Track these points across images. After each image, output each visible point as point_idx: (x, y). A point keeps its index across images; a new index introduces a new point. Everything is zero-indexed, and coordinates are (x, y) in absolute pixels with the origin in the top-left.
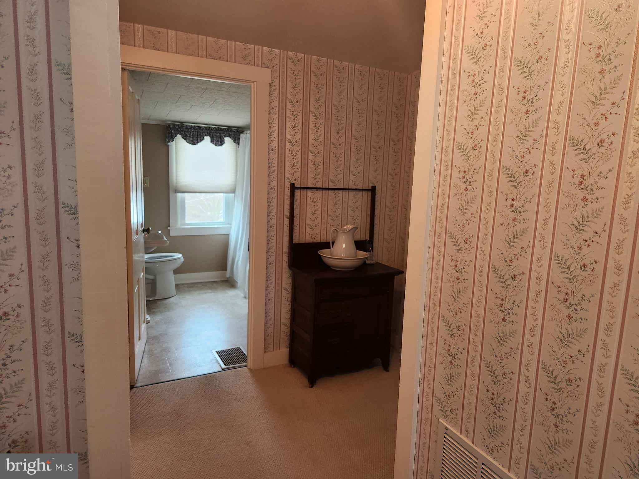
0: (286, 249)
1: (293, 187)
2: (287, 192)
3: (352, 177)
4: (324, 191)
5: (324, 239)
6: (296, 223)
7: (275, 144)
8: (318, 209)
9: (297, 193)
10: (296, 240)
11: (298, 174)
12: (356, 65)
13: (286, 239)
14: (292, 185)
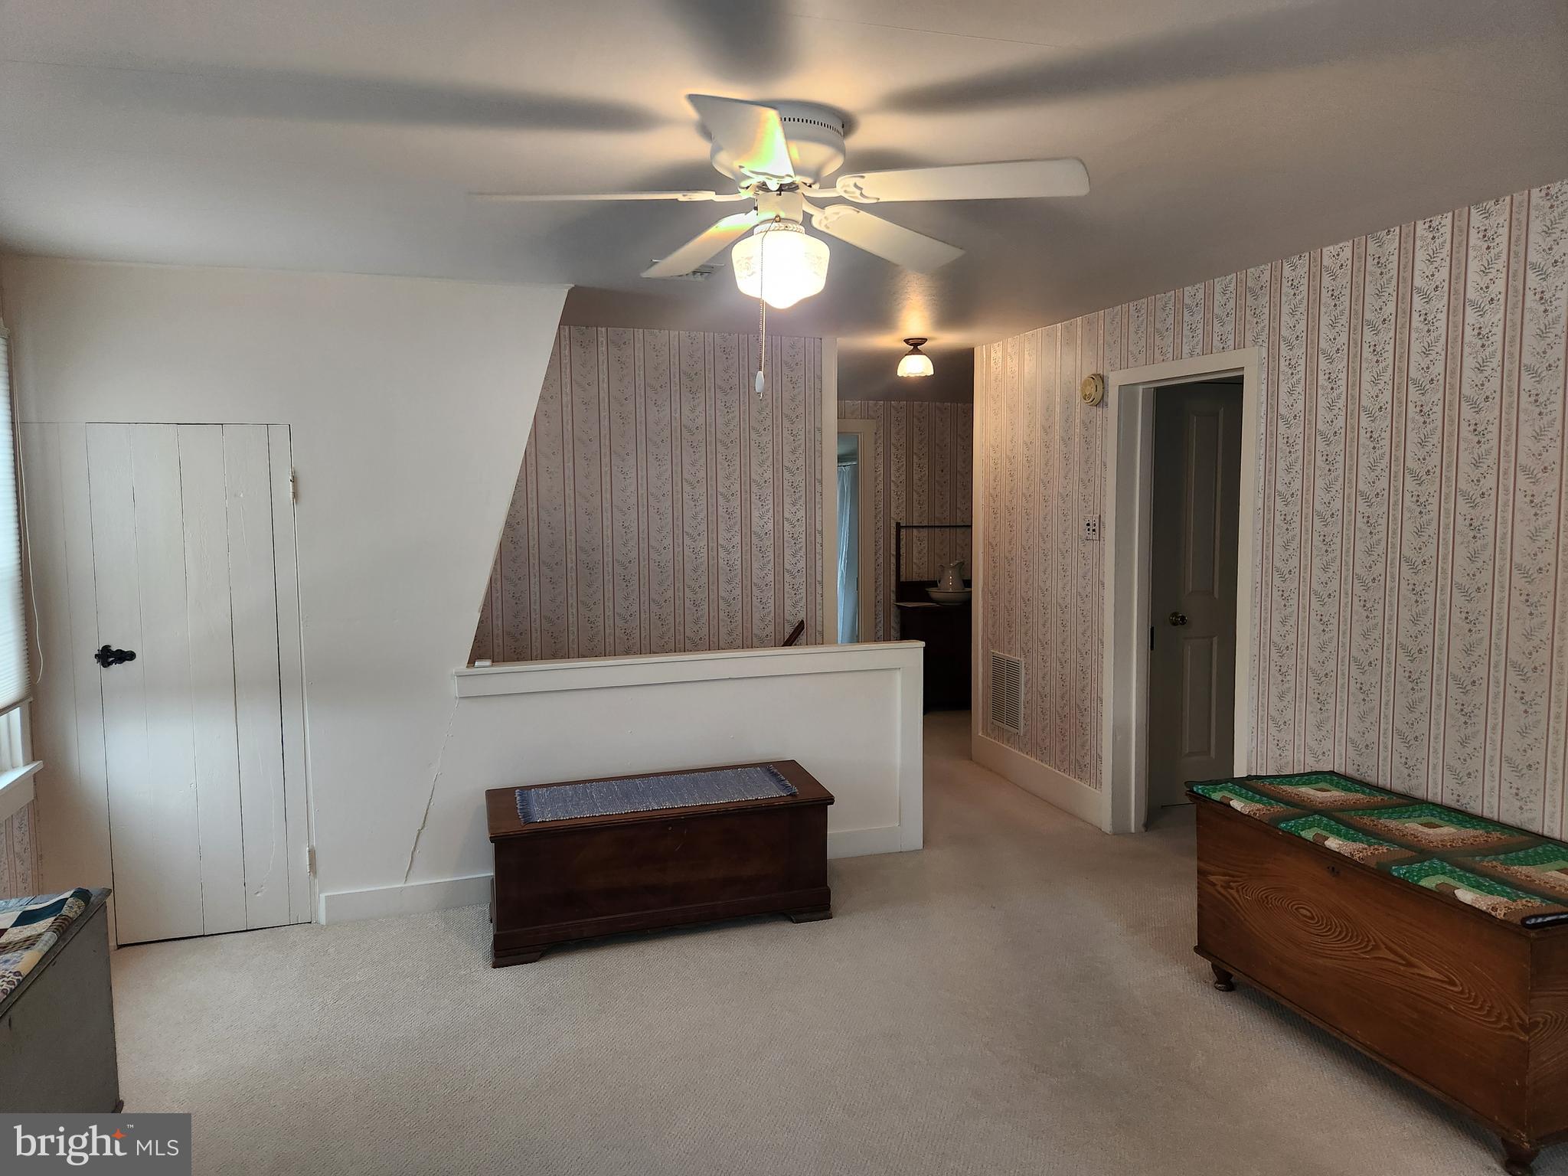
0: (893, 588)
1: (899, 526)
2: (893, 531)
3: (959, 514)
4: (930, 529)
5: (931, 578)
6: (903, 561)
7: (881, 486)
8: (924, 547)
9: (903, 532)
10: (903, 579)
11: (904, 514)
12: (959, 404)
13: (893, 578)
14: (898, 524)
